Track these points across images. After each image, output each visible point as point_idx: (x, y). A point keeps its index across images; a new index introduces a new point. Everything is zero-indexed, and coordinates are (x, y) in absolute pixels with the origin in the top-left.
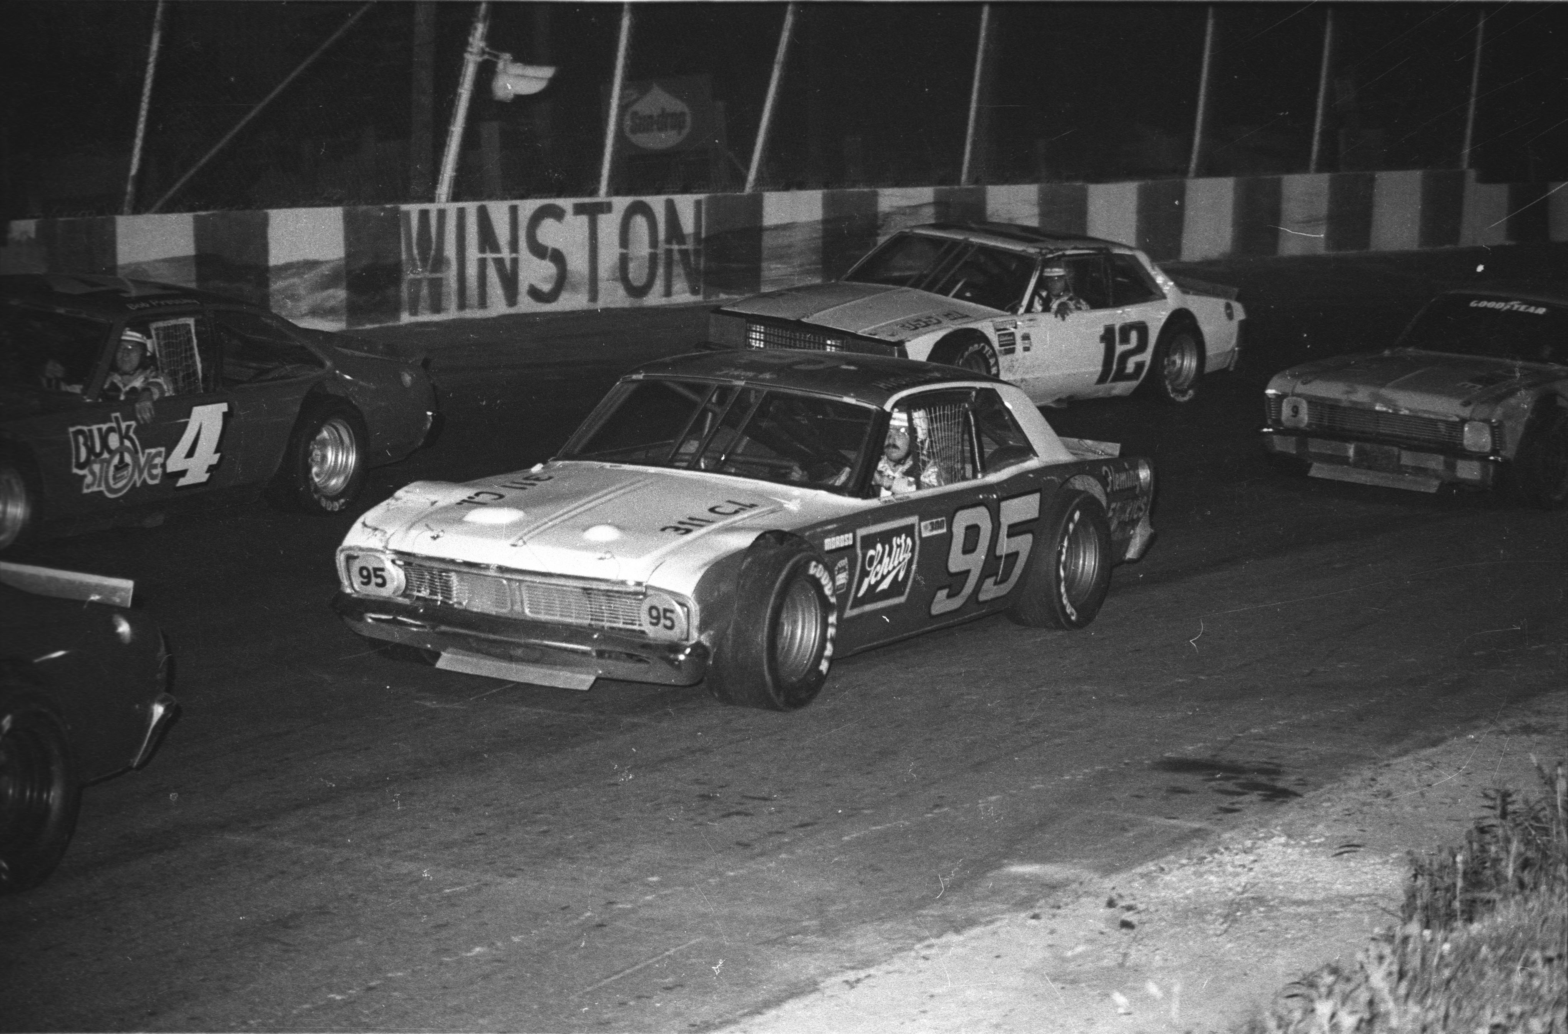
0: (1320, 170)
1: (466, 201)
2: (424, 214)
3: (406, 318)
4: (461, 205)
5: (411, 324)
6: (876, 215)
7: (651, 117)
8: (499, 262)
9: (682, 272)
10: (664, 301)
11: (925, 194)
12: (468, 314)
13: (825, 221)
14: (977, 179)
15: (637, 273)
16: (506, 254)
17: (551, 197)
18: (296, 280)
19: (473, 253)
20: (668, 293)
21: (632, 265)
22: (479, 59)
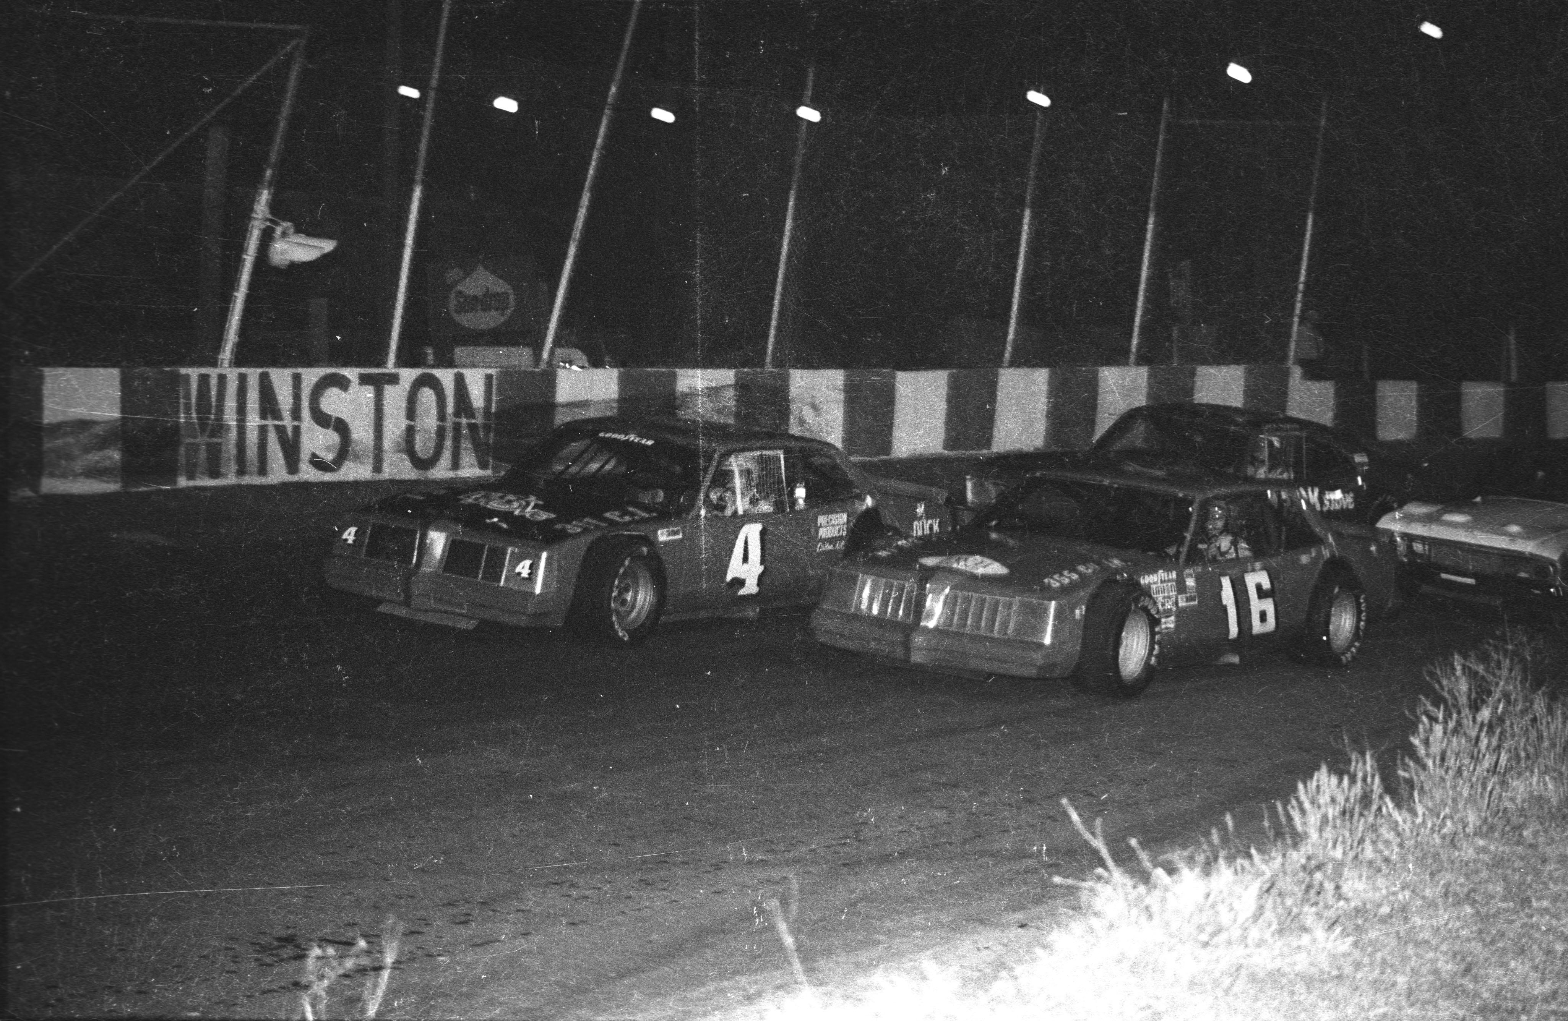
0: (1138, 364)
1: (249, 367)
2: (204, 379)
3: (183, 482)
4: (243, 370)
5: (188, 488)
6: (672, 395)
7: (475, 297)
8: (280, 430)
9: (470, 446)
10: (451, 474)
11: (726, 376)
12: (247, 480)
13: (621, 400)
14: (779, 363)
15: (423, 445)
16: (288, 422)
17: (337, 366)
18: (71, 440)
19: (253, 420)
20: (455, 465)
21: (418, 438)
22: (263, 226)
